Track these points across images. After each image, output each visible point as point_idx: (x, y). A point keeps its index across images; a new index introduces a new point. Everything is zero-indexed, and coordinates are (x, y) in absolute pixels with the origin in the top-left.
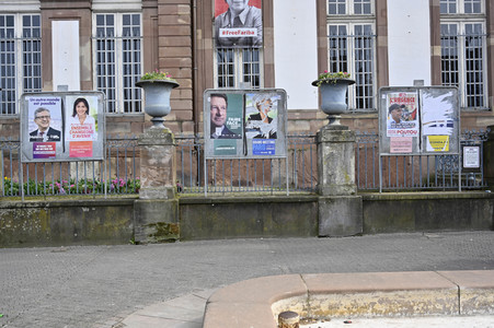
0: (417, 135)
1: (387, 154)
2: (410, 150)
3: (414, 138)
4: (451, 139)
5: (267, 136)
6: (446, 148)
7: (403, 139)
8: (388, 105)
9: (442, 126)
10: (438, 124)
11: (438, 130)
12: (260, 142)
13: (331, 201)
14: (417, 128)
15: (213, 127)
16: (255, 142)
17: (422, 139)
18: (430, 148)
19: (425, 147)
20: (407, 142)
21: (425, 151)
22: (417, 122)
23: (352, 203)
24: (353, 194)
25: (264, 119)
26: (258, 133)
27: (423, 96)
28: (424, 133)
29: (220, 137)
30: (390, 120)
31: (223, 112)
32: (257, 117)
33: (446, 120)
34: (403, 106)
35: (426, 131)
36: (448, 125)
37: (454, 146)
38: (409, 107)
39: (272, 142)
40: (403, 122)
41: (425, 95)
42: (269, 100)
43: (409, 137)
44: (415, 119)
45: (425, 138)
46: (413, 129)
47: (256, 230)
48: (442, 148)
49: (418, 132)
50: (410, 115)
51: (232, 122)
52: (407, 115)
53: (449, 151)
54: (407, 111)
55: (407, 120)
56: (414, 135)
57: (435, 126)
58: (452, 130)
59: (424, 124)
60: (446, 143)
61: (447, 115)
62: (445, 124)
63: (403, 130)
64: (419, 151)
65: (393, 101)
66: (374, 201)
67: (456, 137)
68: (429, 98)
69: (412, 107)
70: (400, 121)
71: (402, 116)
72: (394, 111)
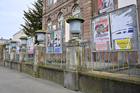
0: (109, 40)
1: (94, 51)
2: (106, 49)
3: (108, 42)
4: (132, 40)
5: (58, 45)
6: (128, 47)
7: (102, 43)
9: (124, 32)
10: (122, 32)
11: (122, 36)
12: (56, 48)
13: (67, 72)
14: (109, 36)
15: (48, 43)
17: (112, 42)
18: (118, 47)
19: (114, 46)
20: (104, 45)
21: (114, 49)
22: (109, 32)
23: (74, 74)
24: (75, 70)
25: (58, 39)
26: (56, 45)
28: (113, 38)
29: (49, 47)
30: (95, 33)
31: (50, 39)
32: (56, 39)
33: (127, 28)
34: (101, 25)
35: (114, 37)
36: (129, 31)
37: (134, 45)
38: (104, 25)
39: (59, 48)
40: (102, 33)
41: (113, 16)
43: (105, 41)
44: (107, 31)
45: (114, 41)
46: (106, 37)
47: (51, 79)
48: (126, 47)
49: (110, 38)
50: (105, 29)
51: (52, 42)
52: (103, 29)
53: (131, 49)
54: (104, 27)
55: (104, 32)
56: (107, 40)
57: (120, 33)
58: (133, 34)
59: (113, 33)
60: (128, 44)
61: (128, 25)
62: (127, 31)
63: (102, 38)
64: (111, 49)
65: (97, 23)
66: (83, 75)
67: (136, 39)
68: (115, 17)
69: (106, 25)
70: (100, 33)
71: (101, 31)
72: (97, 28)
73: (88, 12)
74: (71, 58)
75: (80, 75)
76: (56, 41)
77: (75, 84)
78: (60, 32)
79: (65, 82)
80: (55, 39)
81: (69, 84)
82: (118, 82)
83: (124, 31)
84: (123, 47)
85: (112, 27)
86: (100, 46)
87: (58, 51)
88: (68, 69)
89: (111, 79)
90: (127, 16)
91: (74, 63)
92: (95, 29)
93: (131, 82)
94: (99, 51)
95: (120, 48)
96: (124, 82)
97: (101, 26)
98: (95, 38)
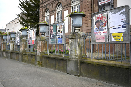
0: (107, 34)
1: (94, 43)
2: (104, 41)
3: (105, 35)
4: (125, 34)
5: (61, 37)
6: (122, 40)
7: (101, 36)
8: (95, 21)
9: (119, 28)
10: (117, 27)
11: (117, 30)
12: (59, 39)
13: (69, 61)
15: (51, 35)
16: (58, 39)
17: (109, 36)
18: (113, 40)
19: (111, 39)
20: (102, 37)
21: (111, 41)
23: (76, 62)
24: (77, 59)
27: (110, 14)
28: (110, 32)
29: (52, 38)
30: (95, 28)
31: (52, 31)
32: (59, 31)
33: (122, 24)
36: (123, 27)
37: (126, 38)
38: (103, 20)
39: (62, 39)
40: (100, 28)
42: (61, 25)
43: (103, 35)
44: (105, 26)
45: (111, 35)
46: (105, 31)
47: (54, 67)
48: (120, 40)
49: (107, 32)
50: (104, 24)
51: (54, 33)
52: (102, 25)
53: (124, 41)
54: (102, 22)
55: (102, 27)
56: (105, 34)
57: (116, 28)
58: (125, 30)
59: (110, 28)
60: (122, 37)
61: (122, 22)
62: (121, 27)
63: (100, 32)
64: (108, 41)
65: (97, 19)
66: (84, 63)
67: (127, 34)
68: (113, 14)
69: (104, 20)
70: (99, 28)
71: (100, 25)
72: (97, 23)
73: (88, 3)
74: (73, 49)
75: (81, 63)
76: (58, 33)
77: (77, 71)
78: (62, 25)
79: (68, 69)
80: (57, 31)
81: (72, 71)
82: (112, 67)
83: (119, 26)
84: (117, 40)
85: (109, 23)
86: (99, 38)
87: (61, 42)
88: (71, 58)
89: (107, 65)
90: (122, 14)
91: (76, 53)
92: (95, 24)
93: (122, 67)
94: (98, 43)
95: (115, 41)
96: (117, 67)
97: (100, 22)
98: (94, 32)
